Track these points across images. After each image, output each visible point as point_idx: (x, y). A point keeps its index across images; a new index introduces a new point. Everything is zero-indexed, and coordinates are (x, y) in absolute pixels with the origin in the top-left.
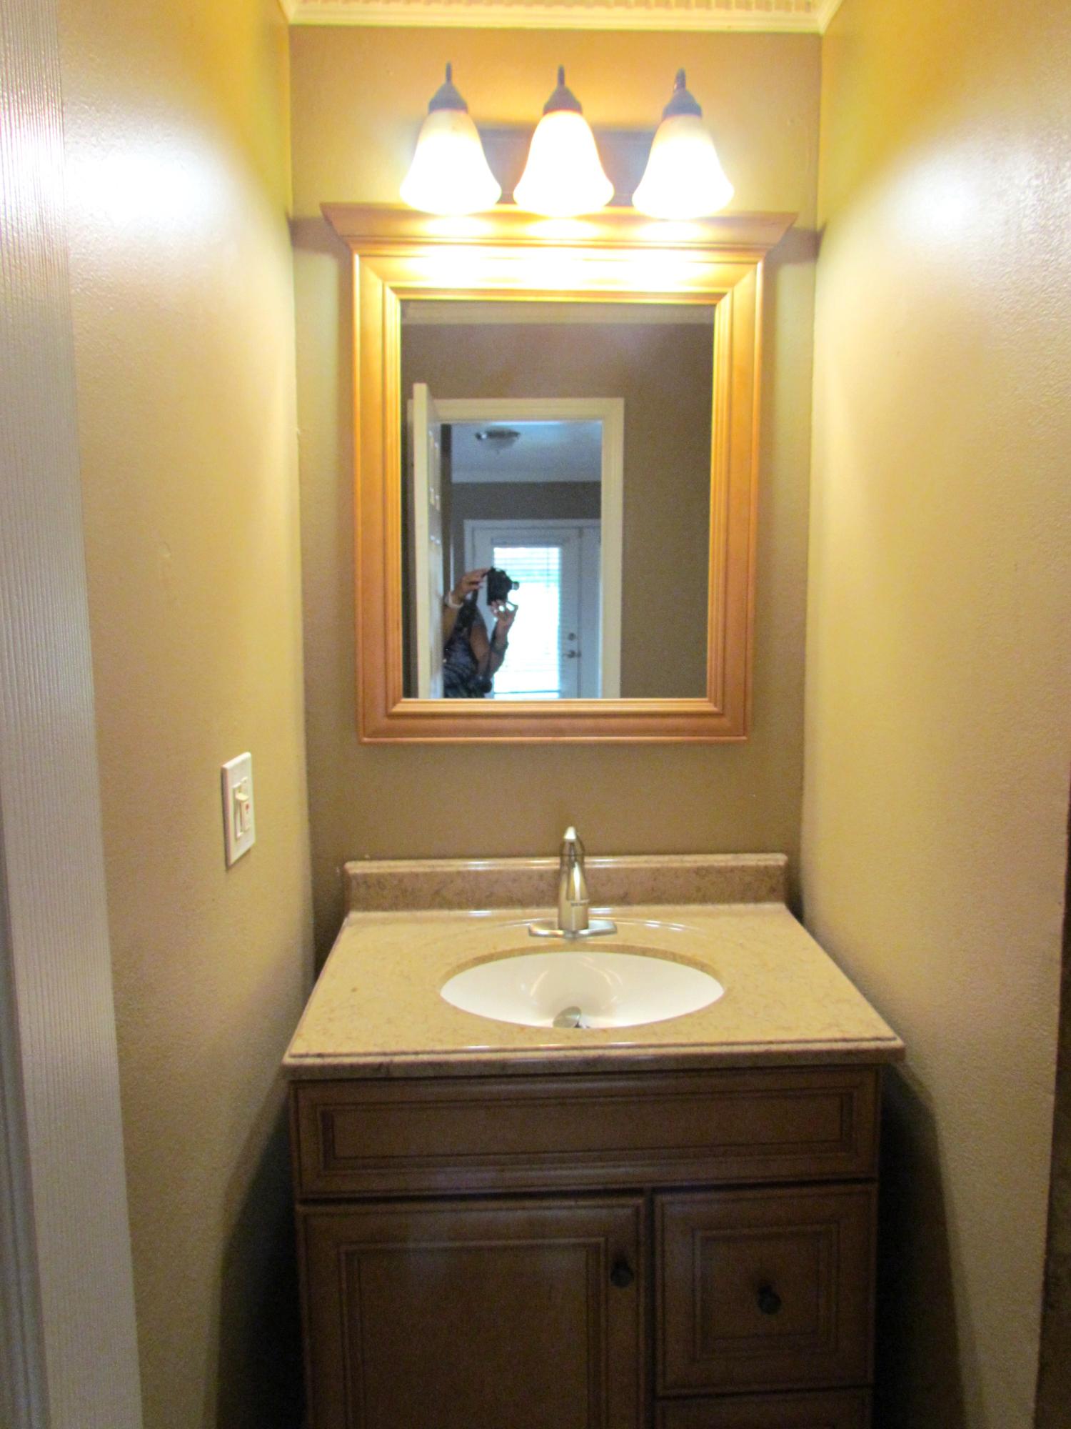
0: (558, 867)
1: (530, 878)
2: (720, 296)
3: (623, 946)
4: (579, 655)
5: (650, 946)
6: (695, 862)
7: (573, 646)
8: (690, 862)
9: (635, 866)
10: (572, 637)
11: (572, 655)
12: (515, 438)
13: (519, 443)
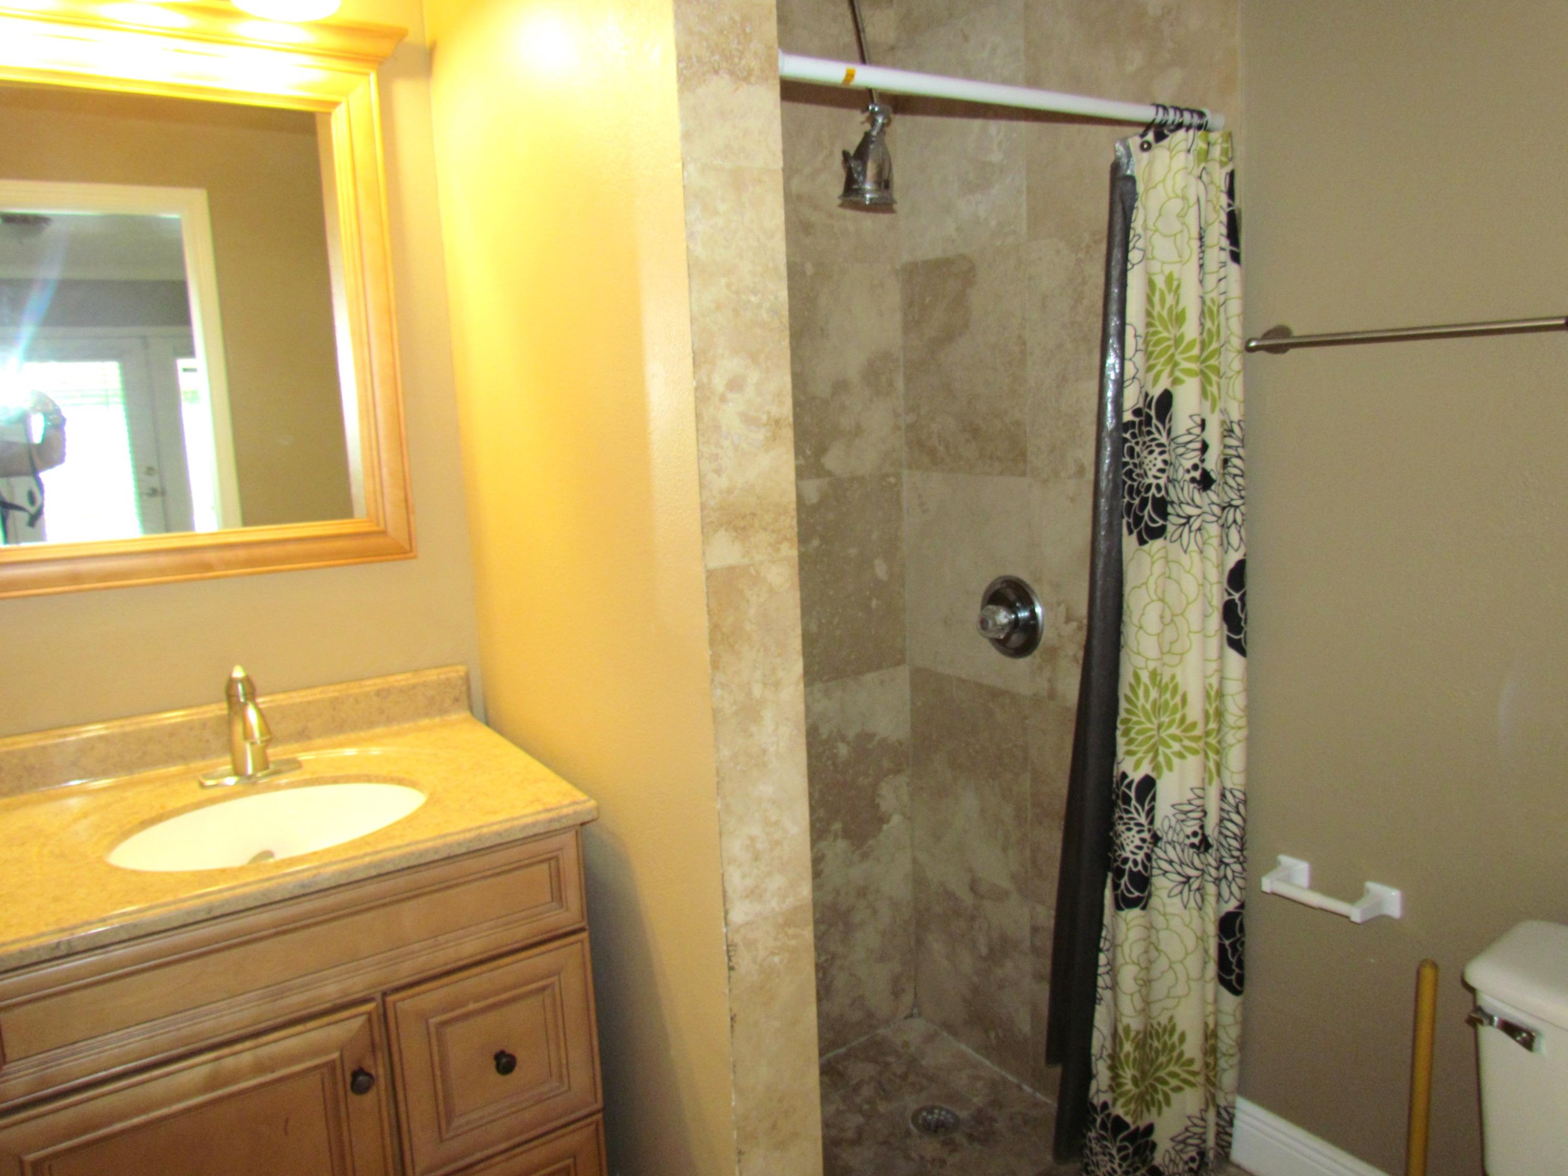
0: (225, 712)
1: (191, 729)
2: (335, 104)
3: (311, 779)
4: (163, 493)
5: (341, 773)
6: (375, 685)
7: (154, 482)
8: (369, 686)
9: (311, 698)
10: (150, 471)
11: (154, 492)
12: (44, 225)
13: (49, 231)
